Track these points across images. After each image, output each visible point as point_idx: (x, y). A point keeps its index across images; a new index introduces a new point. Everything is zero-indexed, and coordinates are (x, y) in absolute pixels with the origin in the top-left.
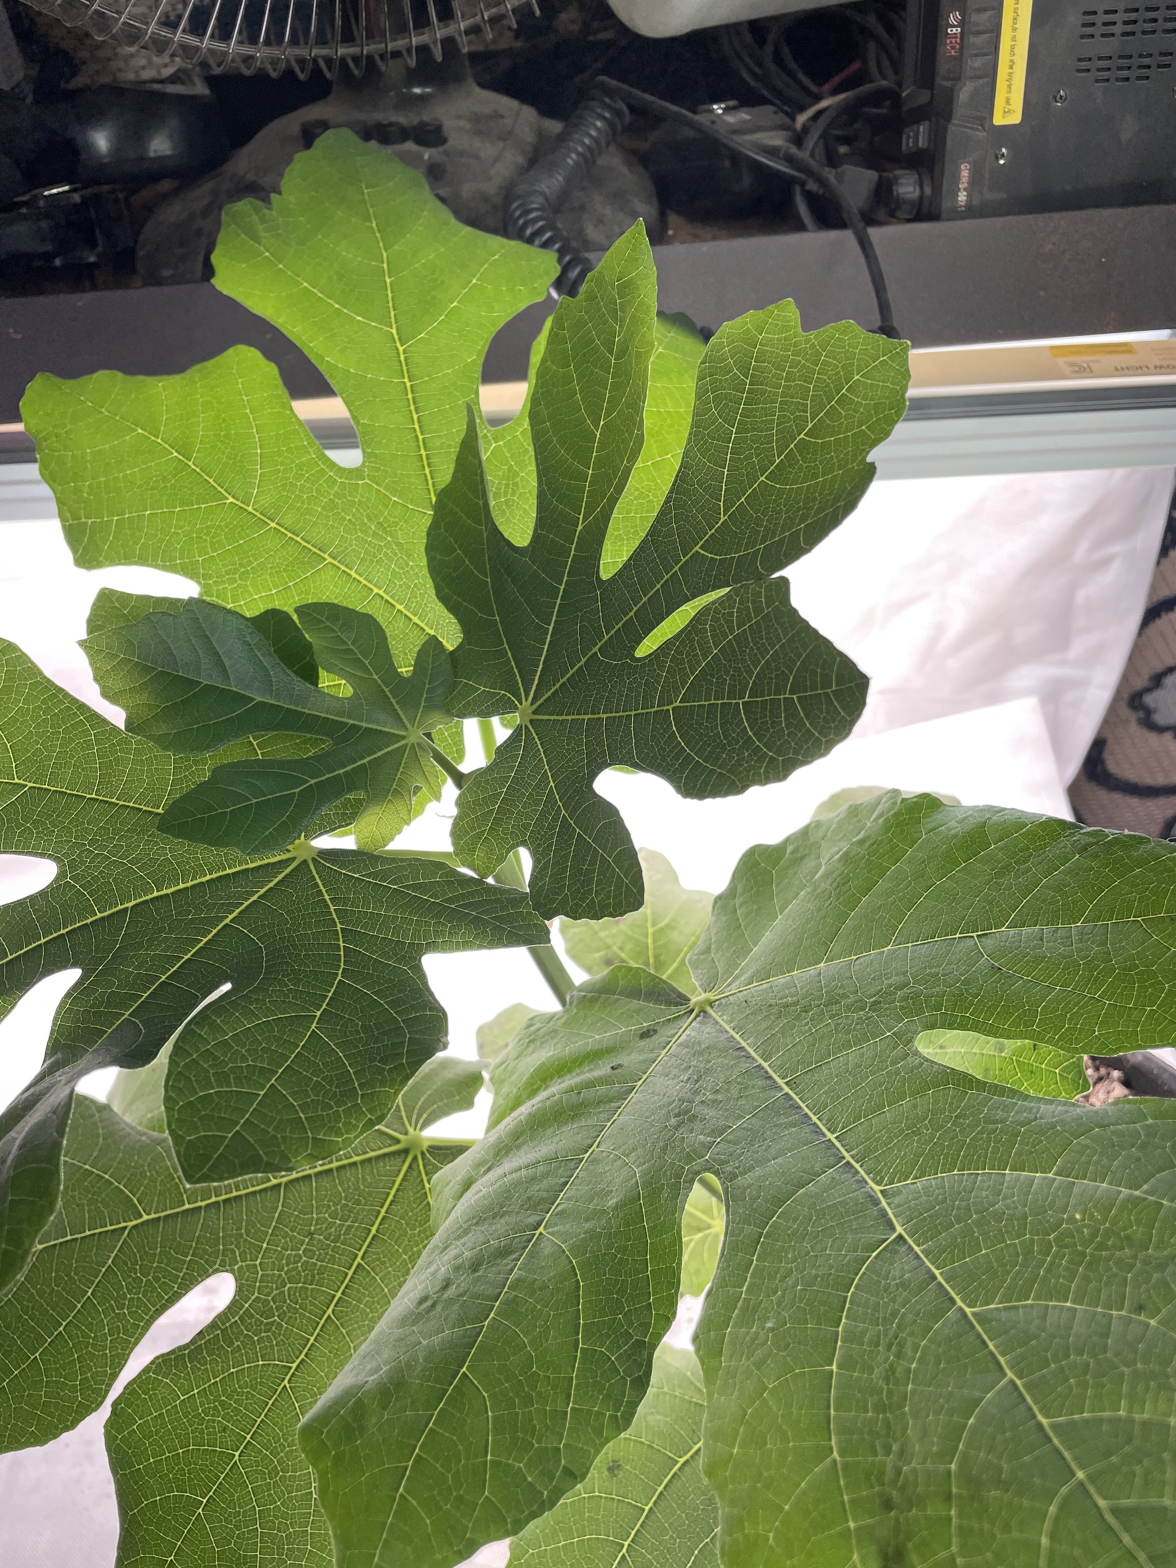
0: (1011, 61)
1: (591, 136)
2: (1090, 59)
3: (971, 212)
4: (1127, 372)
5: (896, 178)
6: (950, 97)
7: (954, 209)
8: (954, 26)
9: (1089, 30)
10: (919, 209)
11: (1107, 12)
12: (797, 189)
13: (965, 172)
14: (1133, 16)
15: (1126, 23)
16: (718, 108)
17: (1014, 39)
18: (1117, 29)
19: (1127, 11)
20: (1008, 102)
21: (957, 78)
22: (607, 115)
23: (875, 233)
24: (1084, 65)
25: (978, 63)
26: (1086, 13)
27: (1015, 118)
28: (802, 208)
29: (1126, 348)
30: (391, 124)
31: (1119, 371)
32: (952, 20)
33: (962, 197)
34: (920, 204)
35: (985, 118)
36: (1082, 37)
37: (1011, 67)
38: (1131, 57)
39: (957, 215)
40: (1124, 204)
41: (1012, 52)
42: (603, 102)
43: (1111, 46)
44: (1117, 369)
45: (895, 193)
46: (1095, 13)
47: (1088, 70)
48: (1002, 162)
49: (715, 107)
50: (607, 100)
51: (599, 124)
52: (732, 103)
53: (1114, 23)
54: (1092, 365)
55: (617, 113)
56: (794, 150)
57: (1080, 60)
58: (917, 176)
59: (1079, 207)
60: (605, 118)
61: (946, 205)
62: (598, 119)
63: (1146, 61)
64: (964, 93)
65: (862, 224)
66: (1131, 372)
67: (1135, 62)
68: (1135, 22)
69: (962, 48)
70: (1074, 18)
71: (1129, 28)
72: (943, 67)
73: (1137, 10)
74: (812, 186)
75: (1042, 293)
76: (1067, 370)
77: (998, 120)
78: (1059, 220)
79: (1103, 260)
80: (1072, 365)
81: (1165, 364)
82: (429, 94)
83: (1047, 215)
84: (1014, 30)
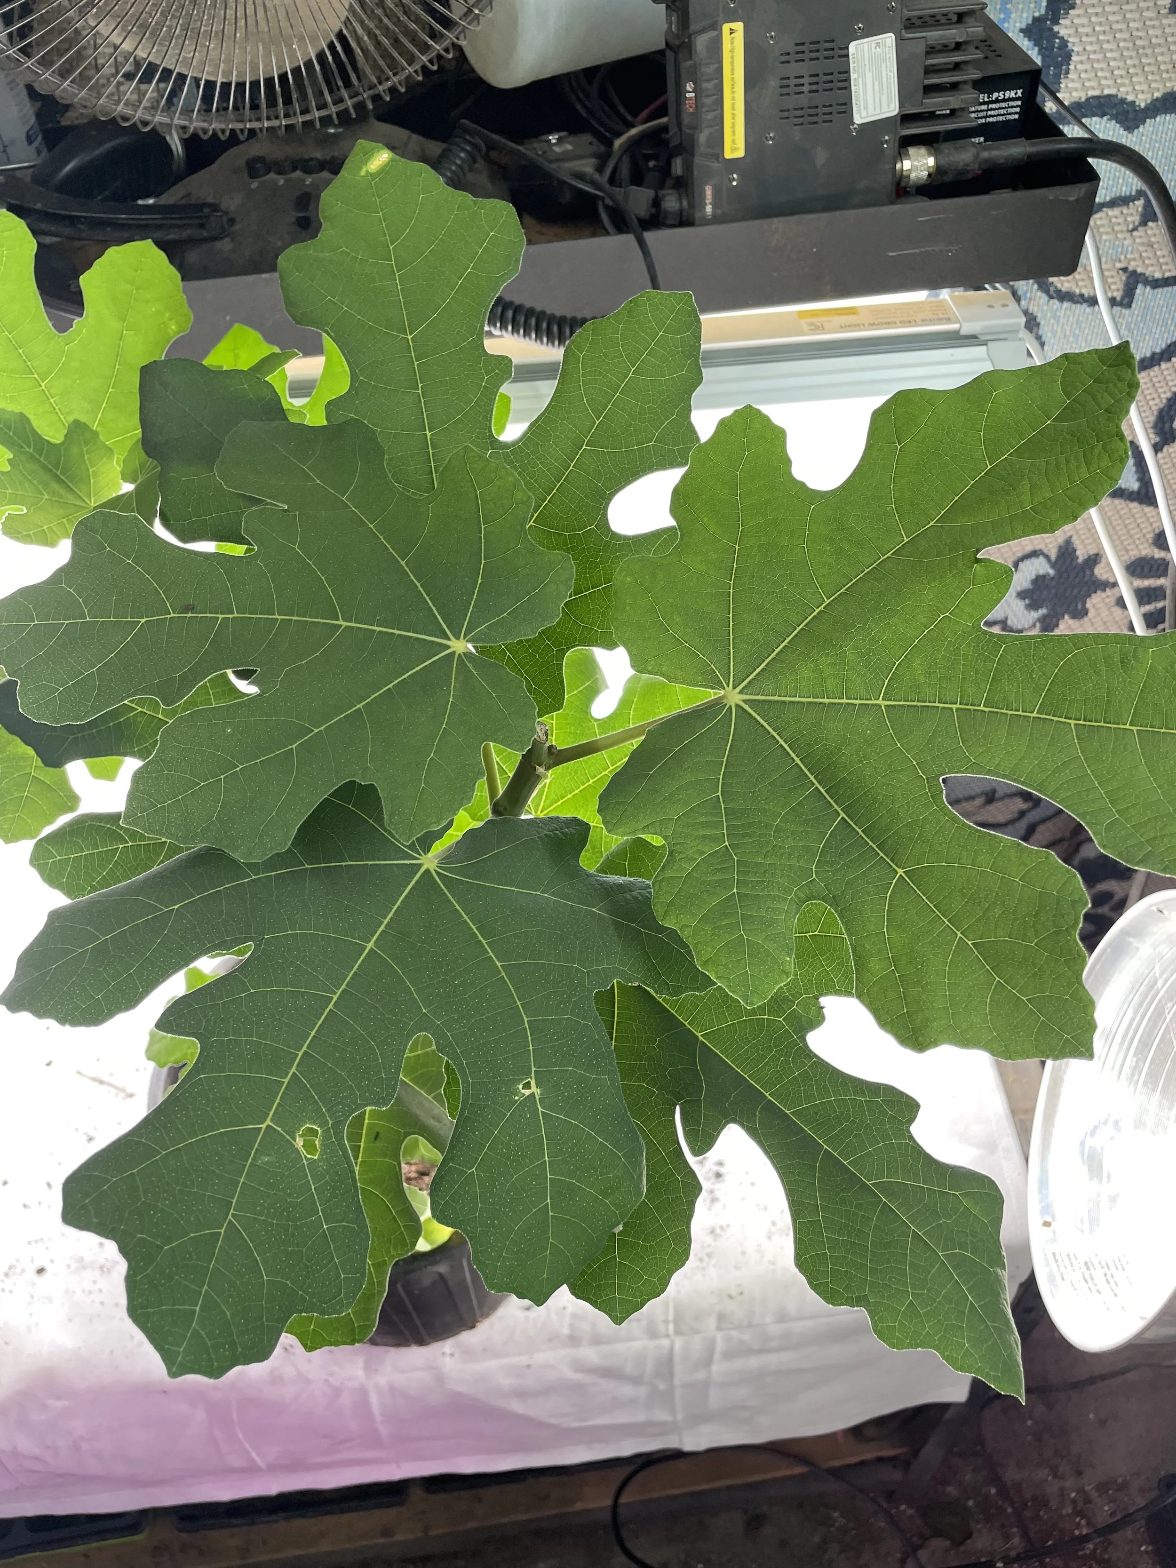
0: (733, 114)
1: (456, 164)
2: (788, 110)
3: (716, 220)
4: (848, 328)
5: (664, 196)
6: (692, 140)
7: (704, 217)
8: (690, 92)
9: (785, 91)
10: (681, 218)
11: (797, 77)
12: (600, 203)
13: (709, 191)
14: (815, 79)
15: (810, 84)
16: (553, 139)
17: (733, 99)
18: (806, 88)
19: (811, 76)
20: (734, 142)
21: (695, 127)
22: (468, 148)
23: (650, 236)
24: (785, 114)
25: (710, 116)
26: (782, 79)
27: (740, 153)
28: (604, 216)
29: (852, 311)
30: (311, 159)
31: (843, 328)
32: (689, 88)
33: (709, 209)
34: (681, 214)
35: (718, 154)
36: (782, 95)
37: (733, 118)
38: (817, 107)
39: (706, 222)
40: (825, 210)
41: (733, 108)
42: (464, 139)
43: (803, 100)
44: (842, 327)
45: (663, 206)
46: (788, 78)
47: (788, 118)
48: (735, 183)
49: (551, 138)
50: (468, 137)
51: (462, 155)
52: (563, 134)
53: (803, 85)
54: (825, 324)
55: (474, 145)
56: (597, 176)
57: (781, 111)
58: (677, 196)
59: (792, 214)
60: (467, 151)
61: (698, 215)
62: (461, 152)
63: (829, 110)
64: (702, 137)
65: (640, 230)
66: (852, 328)
67: (820, 110)
68: (817, 83)
69: (696, 107)
70: (773, 83)
71: (814, 87)
72: (686, 120)
73: (817, 75)
74: (608, 202)
75: (775, 274)
76: (806, 328)
77: (728, 155)
78: (778, 224)
79: (815, 250)
80: (811, 324)
81: (876, 322)
82: (340, 133)
83: (770, 220)
84: (733, 92)
